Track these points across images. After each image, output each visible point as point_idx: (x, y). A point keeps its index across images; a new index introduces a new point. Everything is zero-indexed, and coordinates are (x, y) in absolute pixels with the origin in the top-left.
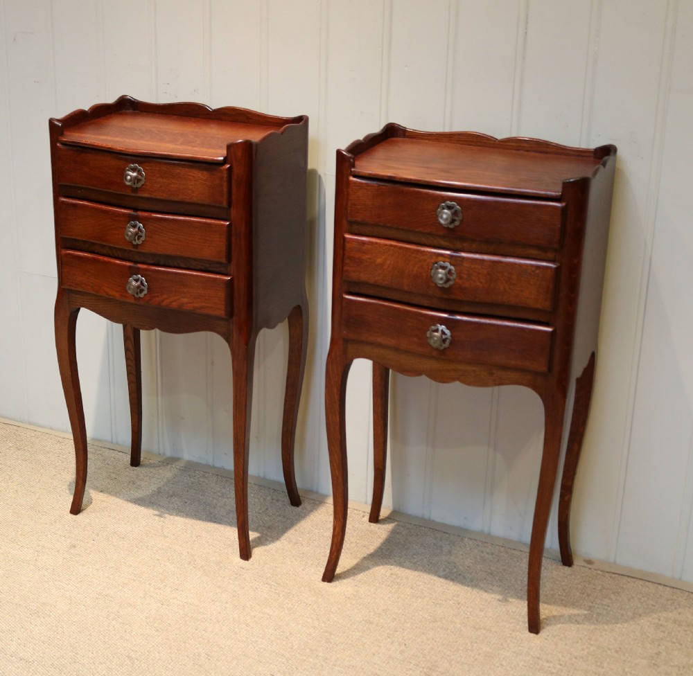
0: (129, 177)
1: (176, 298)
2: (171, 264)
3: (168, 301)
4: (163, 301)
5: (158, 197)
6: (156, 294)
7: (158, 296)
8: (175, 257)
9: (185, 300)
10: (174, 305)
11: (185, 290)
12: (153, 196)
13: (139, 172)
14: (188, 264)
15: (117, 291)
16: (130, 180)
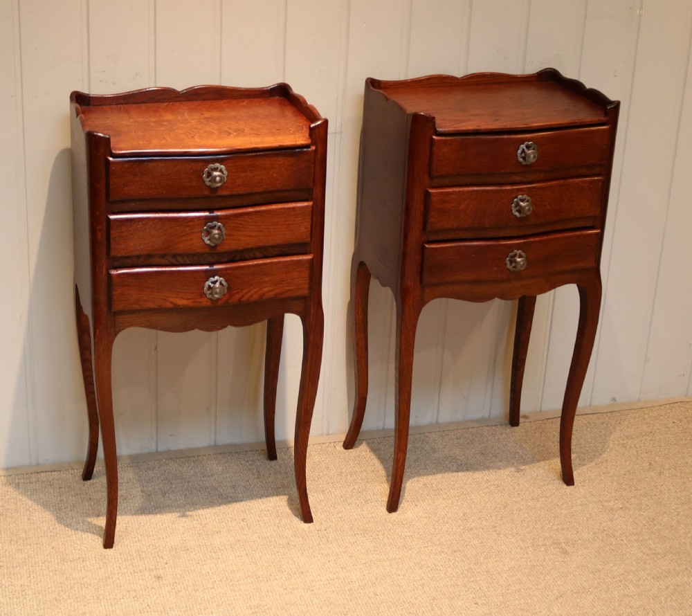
0: (218, 179)
1: (256, 290)
2: (247, 257)
3: (249, 294)
4: (243, 296)
5: (241, 192)
6: (236, 292)
7: (238, 293)
8: (251, 250)
9: (266, 289)
10: (256, 297)
11: (266, 279)
12: (235, 193)
13: (221, 171)
14: (264, 252)
15: (188, 299)
16: (220, 181)
